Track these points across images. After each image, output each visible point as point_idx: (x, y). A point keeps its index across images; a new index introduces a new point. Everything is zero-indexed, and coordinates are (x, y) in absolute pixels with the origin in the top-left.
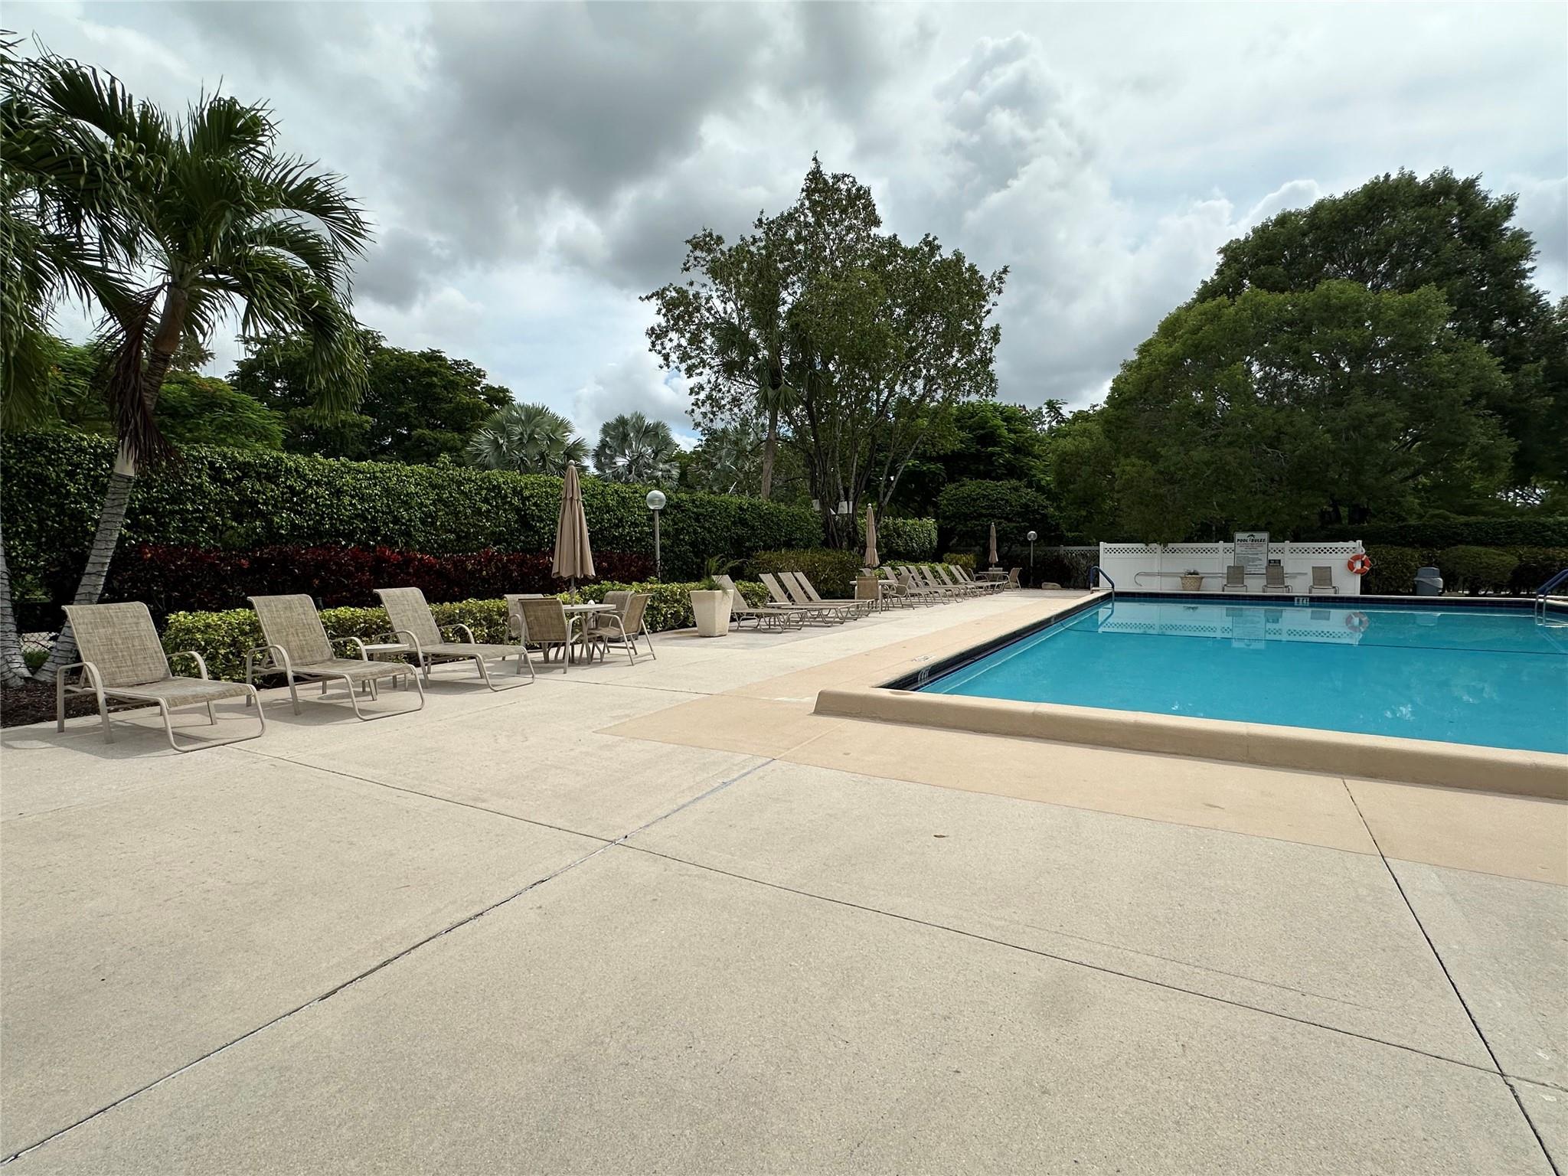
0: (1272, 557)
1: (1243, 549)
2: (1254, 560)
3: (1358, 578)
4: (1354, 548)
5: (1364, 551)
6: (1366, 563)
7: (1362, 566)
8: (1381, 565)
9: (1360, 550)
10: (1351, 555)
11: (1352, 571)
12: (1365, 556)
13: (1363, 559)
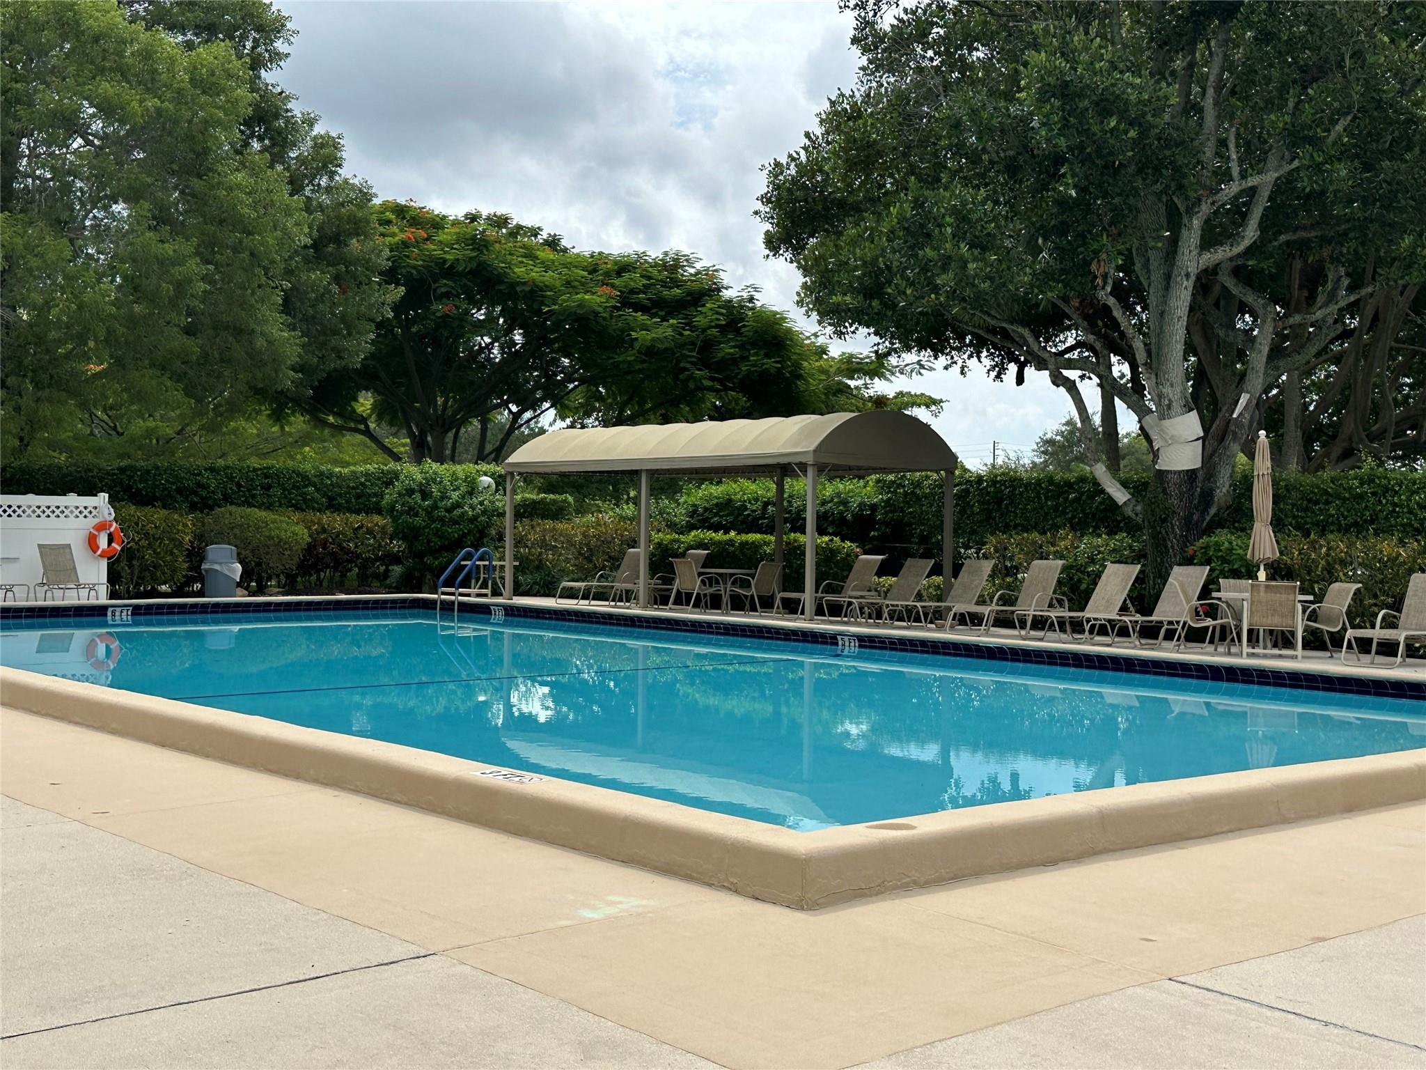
3: (104, 565)
4: (96, 508)
5: (114, 515)
6: (116, 536)
7: (110, 541)
8: (139, 540)
9: (106, 512)
10: (90, 522)
11: (95, 552)
12: (114, 524)
13: (112, 529)
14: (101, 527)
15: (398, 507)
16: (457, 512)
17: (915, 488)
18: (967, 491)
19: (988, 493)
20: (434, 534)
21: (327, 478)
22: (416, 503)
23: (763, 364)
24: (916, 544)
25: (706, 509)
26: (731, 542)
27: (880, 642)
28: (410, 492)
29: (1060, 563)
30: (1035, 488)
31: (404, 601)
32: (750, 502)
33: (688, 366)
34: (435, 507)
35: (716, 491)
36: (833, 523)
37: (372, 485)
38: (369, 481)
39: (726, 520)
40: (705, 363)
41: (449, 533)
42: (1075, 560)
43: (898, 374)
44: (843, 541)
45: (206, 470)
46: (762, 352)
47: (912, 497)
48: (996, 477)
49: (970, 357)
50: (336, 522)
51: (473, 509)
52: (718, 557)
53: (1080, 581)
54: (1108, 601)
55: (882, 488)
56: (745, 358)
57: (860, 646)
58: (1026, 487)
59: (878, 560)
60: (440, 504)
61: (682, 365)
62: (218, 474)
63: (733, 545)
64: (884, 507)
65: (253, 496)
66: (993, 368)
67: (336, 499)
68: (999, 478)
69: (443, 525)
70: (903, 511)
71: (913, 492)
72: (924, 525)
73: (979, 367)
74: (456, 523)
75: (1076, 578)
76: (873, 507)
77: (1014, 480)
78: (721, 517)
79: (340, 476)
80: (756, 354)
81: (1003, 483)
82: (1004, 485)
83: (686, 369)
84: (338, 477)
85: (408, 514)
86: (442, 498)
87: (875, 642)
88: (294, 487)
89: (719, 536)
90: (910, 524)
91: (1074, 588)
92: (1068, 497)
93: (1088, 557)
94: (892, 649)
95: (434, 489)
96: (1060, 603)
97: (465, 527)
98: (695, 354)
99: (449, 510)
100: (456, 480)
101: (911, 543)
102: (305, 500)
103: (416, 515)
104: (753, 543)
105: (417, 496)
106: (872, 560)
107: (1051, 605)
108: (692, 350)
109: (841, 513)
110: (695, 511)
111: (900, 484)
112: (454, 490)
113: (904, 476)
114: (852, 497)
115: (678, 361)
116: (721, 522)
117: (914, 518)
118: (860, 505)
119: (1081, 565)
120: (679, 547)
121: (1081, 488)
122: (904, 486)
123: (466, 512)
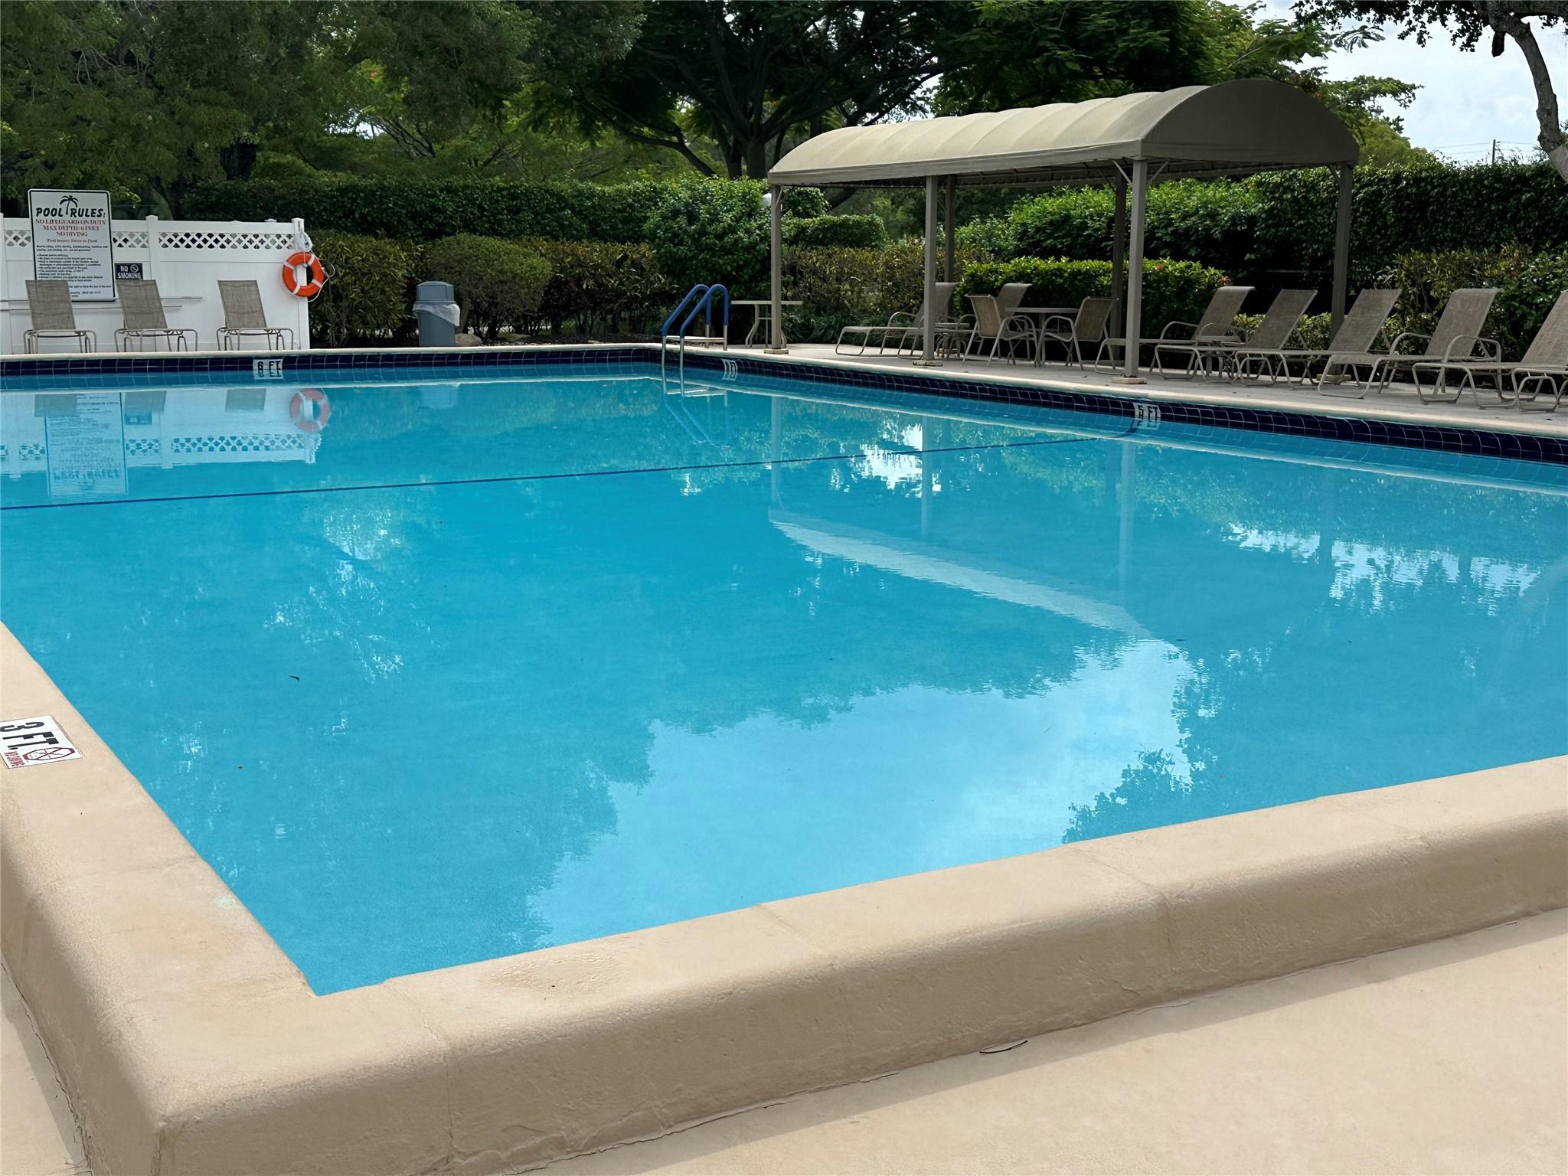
0: (124, 256)
1: (53, 234)
2: (82, 264)
3: (304, 306)
4: (289, 236)
5: (311, 245)
6: (315, 271)
7: (310, 278)
8: (344, 276)
9: (303, 242)
10: (286, 253)
11: (292, 291)
12: (313, 256)
13: (310, 263)
14: (297, 260)
15: (660, 233)
16: (729, 239)
17: (1308, 192)
18: (1378, 194)
19: (1408, 196)
20: (703, 267)
21: (588, 198)
22: (680, 228)
23: (1146, 38)
24: (1306, 268)
25: (1038, 230)
26: (1059, 272)
27: (1190, 412)
28: (676, 213)
29: (1495, 290)
30: (1474, 186)
31: (627, 351)
32: (1092, 219)
33: (1048, 44)
34: (703, 232)
35: (1051, 204)
36: (1196, 243)
37: (642, 206)
38: (639, 202)
39: (1062, 243)
40: (1071, 39)
41: (720, 266)
42: (1520, 287)
43: (1333, 47)
44: (1205, 267)
45: (441, 190)
46: (1146, 23)
47: (1303, 206)
48: (1421, 172)
49: (1432, 19)
50: (594, 252)
51: (748, 232)
52: (1043, 291)
53: (1524, 317)
54: (1556, 346)
55: (1264, 193)
56: (1125, 32)
57: (1164, 418)
58: (1462, 186)
59: (1243, 292)
60: (709, 229)
61: (1041, 44)
62: (457, 195)
63: (1061, 276)
64: (1265, 220)
65: (500, 223)
66: (1462, 32)
67: (599, 225)
68: (1424, 174)
69: (713, 256)
70: (1290, 224)
71: (1304, 197)
72: (1317, 241)
73: (1443, 32)
74: (728, 252)
75: (1519, 313)
76: (1252, 220)
77: (1446, 176)
78: (1056, 239)
79: (602, 196)
80: (1139, 25)
81: (1428, 180)
82: (1431, 183)
83: (1047, 49)
84: (600, 198)
85: (673, 242)
86: (711, 222)
87: (1182, 411)
88: (549, 211)
89: (1051, 264)
90: (1300, 242)
91: (1516, 326)
92: (1520, 199)
93: (1538, 283)
94: (1205, 422)
95: (702, 209)
96: (1492, 350)
97: (741, 257)
98: (1057, 29)
99: (720, 237)
100: (732, 198)
101: (1300, 268)
102: (561, 226)
103: (681, 243)
104: (1087, 272)
105: (682, 220)
106: (1234, 292)
107: (1476, 351)
108: (1053, 24)
109: (1207, 229)
110: (1025, 232)
111: (1288, 187)
112: (727, 211)
113: (1295, 175)
114: (1223, 208)
115: (1036, 39)
116: (1055, 245)
117: (1305, 233)
118: (1233, 218)
119: (1528, 294)
120: (996, 280)
121: (1540, 184)
122: (1293, 190)
123: (741, 238)
